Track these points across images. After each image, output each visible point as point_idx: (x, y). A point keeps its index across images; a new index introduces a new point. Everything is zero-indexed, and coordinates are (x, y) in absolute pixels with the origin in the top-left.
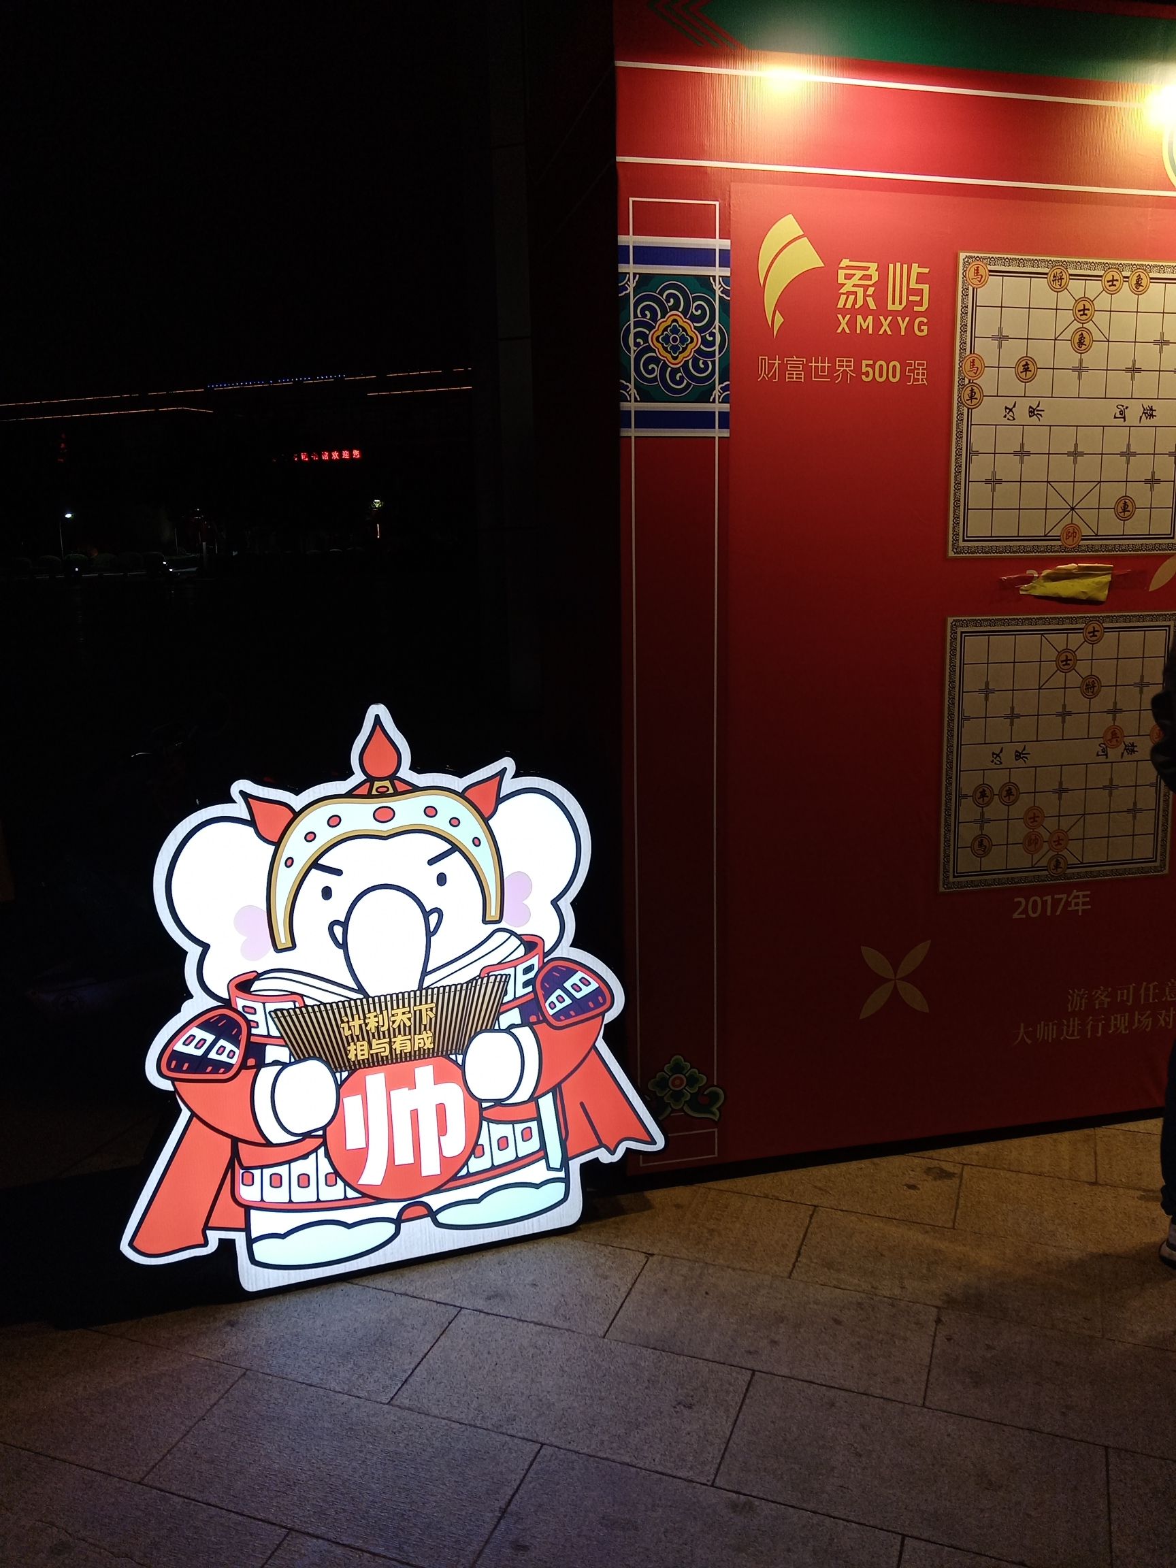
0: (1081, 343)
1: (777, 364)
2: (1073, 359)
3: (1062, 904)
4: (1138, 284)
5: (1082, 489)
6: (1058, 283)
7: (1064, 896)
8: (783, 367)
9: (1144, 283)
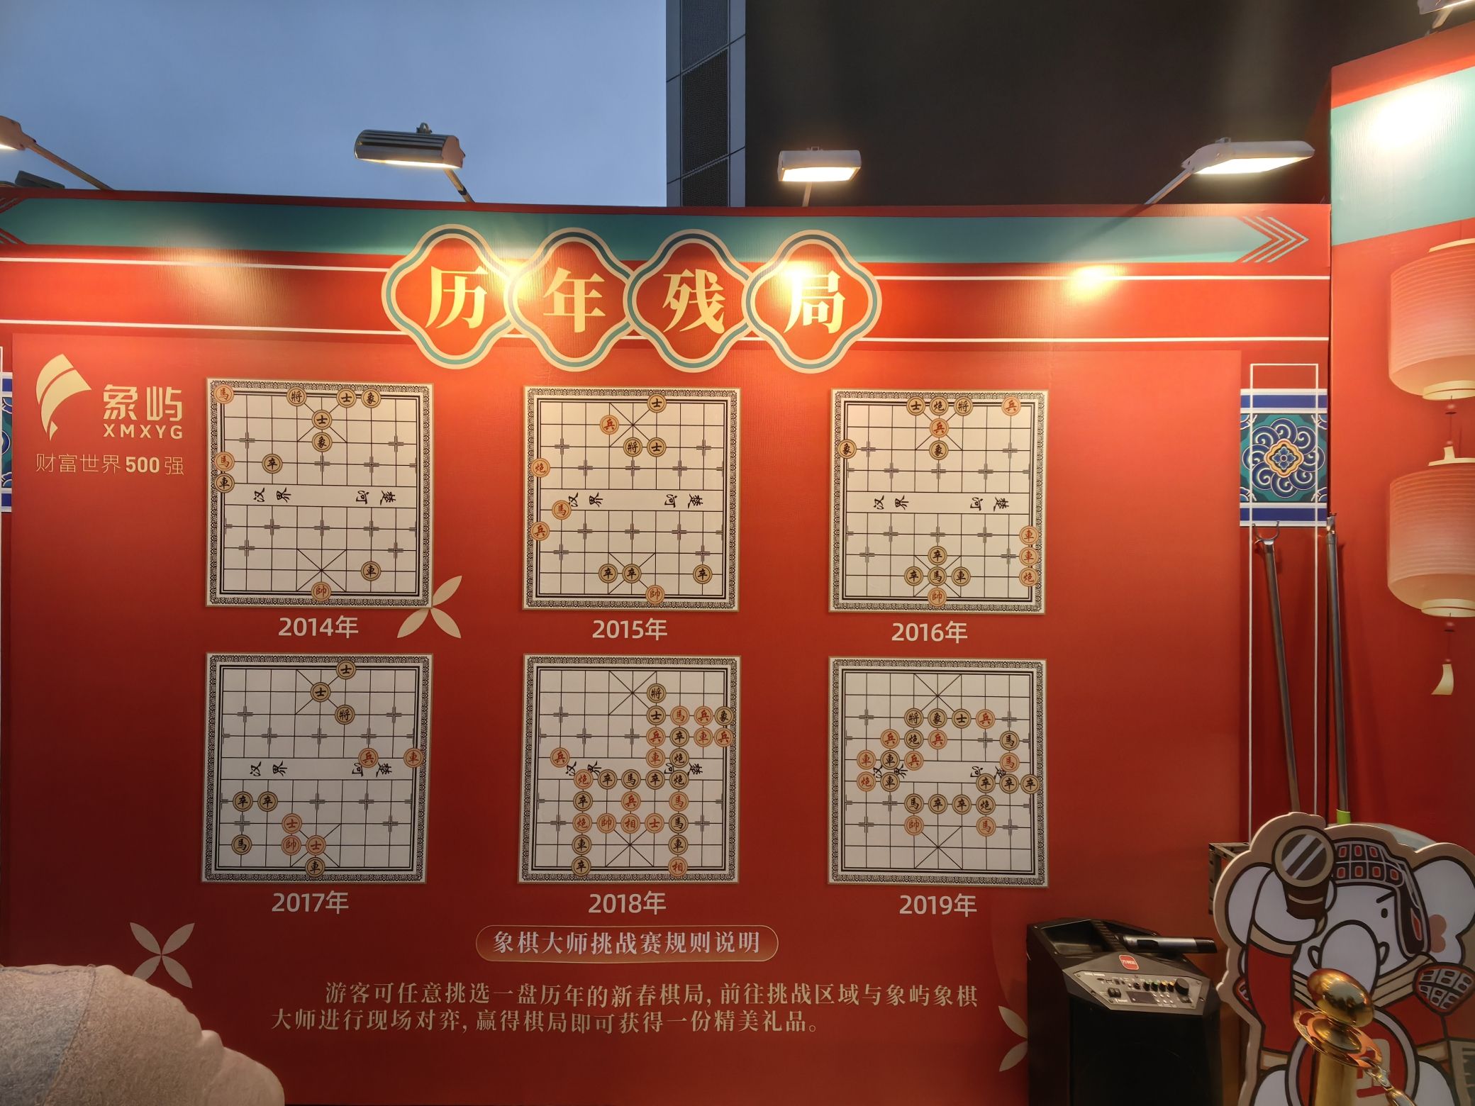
0: (321, 444)
1: (52, 460)
2: (316, 456)
3: (320, 902)
4: (370, 399)
5: (328, 556)
6: (296, 399)
7: (322, 896)
8: (58, 462)
9: (376, 398)
